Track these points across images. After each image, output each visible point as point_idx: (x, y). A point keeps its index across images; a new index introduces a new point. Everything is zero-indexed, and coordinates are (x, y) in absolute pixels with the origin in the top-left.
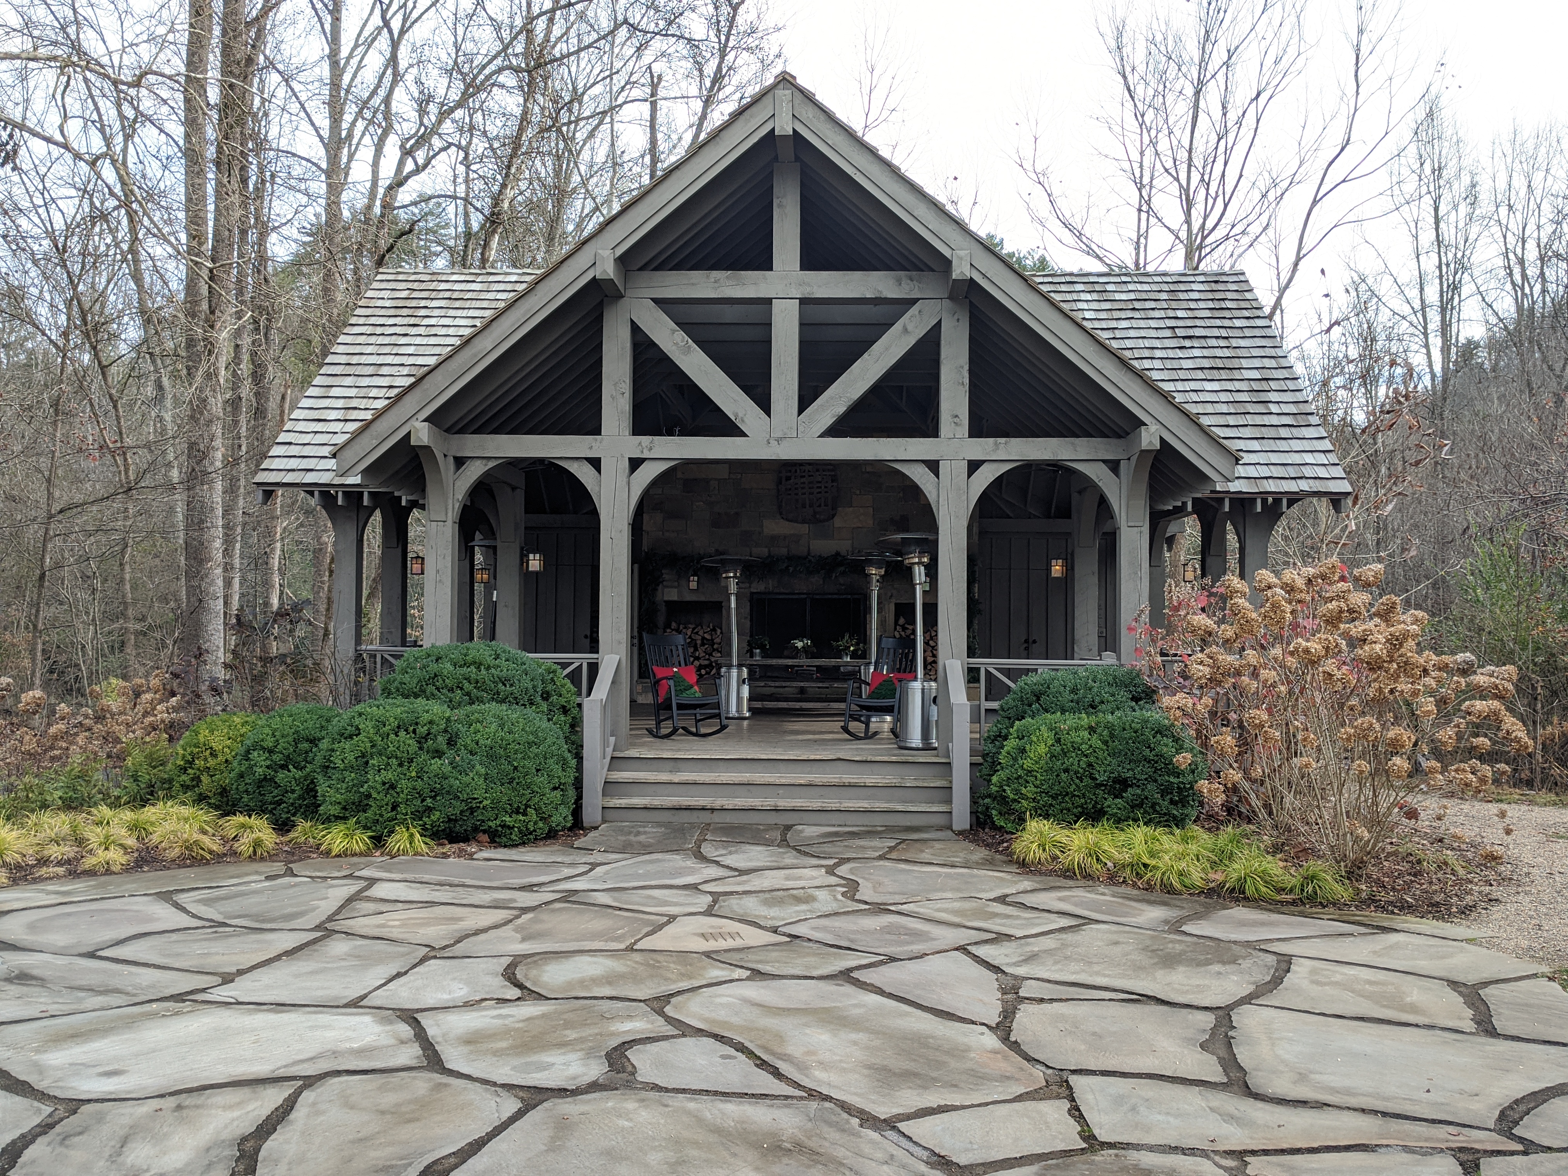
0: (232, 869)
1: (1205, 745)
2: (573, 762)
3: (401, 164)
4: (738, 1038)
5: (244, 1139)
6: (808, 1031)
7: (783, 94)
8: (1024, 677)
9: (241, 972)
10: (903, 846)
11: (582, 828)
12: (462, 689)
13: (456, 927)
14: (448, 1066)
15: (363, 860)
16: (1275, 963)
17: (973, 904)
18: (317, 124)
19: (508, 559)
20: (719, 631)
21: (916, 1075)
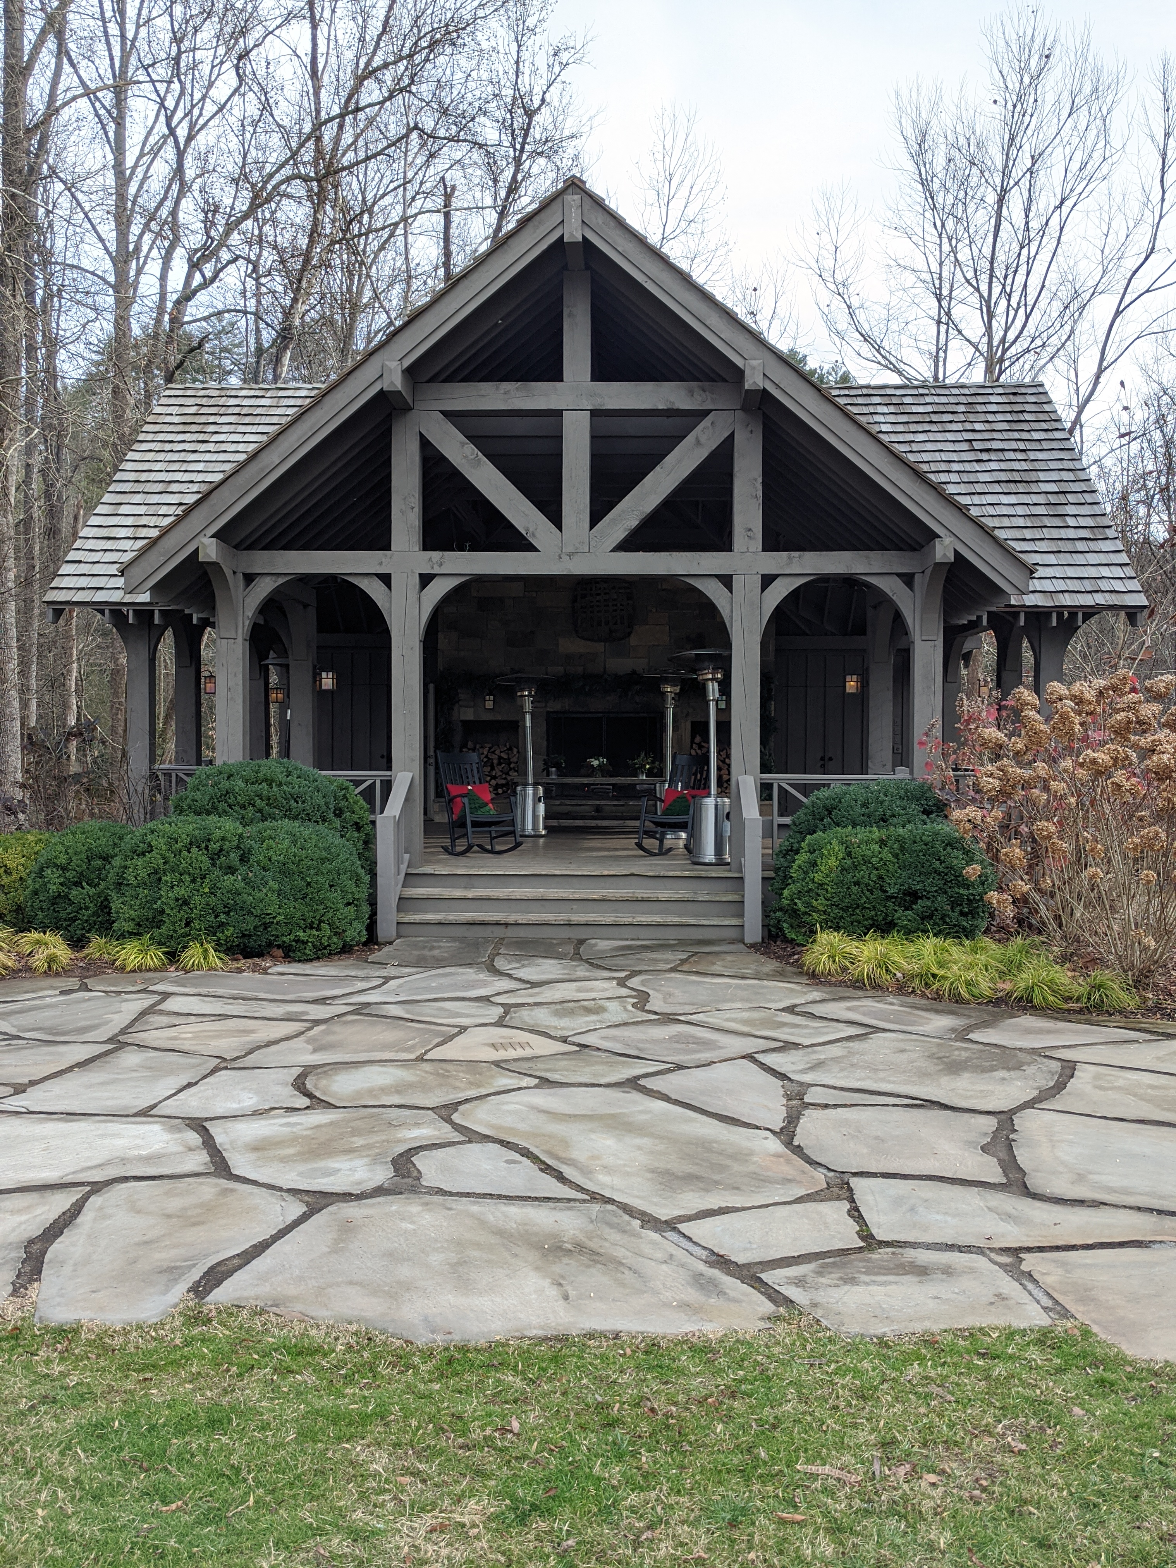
0: (27, 985)
1: (996, 858)
2: (367, 878)
3: (189, 277)
4: (523, 1143)
5: (31, 1242)
6: (593, 1136)
7: (573, 199)
8: (816, 792)
9: (33, 1083)
10: (695, 958)
11: (377, 943)
12: (254, 806)
13: (248, 1039)
14: (235, 1172)
15: (158, 975)
16: (1059, 1069)
17: (761, 1014)
18: (104, 236)
19: (300, 676)
20: (515, 750)
21: (698, 1178)
